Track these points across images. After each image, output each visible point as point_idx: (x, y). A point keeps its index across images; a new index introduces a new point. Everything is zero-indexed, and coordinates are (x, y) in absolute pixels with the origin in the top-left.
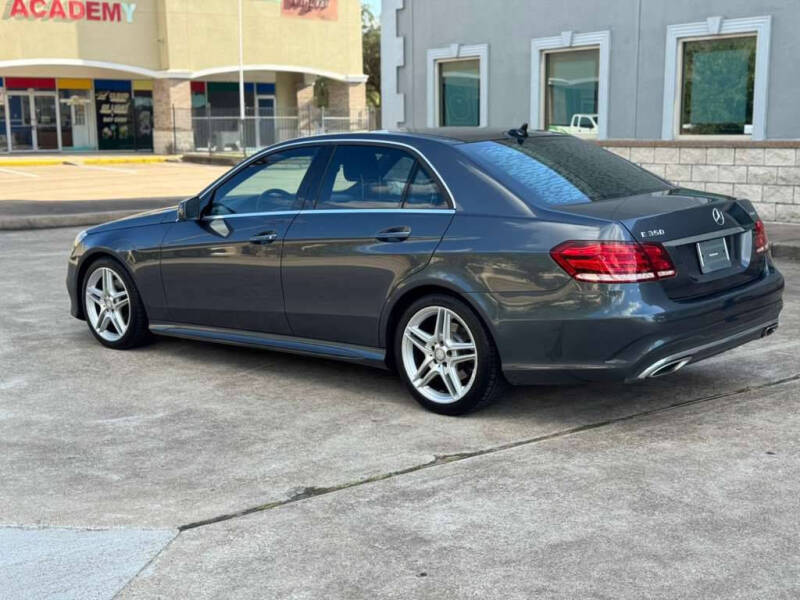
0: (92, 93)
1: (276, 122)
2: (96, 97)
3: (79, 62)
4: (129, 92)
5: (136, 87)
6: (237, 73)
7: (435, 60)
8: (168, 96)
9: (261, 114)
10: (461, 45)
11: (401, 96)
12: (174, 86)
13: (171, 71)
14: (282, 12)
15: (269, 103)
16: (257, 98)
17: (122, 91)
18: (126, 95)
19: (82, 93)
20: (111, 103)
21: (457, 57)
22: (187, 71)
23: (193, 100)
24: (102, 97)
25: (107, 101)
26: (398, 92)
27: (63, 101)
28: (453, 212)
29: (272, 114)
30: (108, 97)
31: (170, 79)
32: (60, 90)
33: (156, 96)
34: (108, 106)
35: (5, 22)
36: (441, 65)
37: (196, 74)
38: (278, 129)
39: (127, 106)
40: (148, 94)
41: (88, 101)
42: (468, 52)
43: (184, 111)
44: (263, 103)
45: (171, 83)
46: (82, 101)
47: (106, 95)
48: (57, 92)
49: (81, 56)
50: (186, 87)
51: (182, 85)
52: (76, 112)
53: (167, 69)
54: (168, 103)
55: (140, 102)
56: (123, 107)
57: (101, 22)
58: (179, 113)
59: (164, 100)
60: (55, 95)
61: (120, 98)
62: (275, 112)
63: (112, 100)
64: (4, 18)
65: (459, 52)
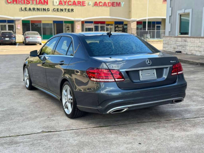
0: (114, 25)
1: (161, 32)
2: (115, 26)
3: (110, 17)
4: (123, 24)
5: (125, 23)
6: (146, 19)
7: (179, 14)
8: (131, 25)
9: (157, 30)
10: (185, 9)
11: (170, 24)
12: (132, 23)
13: (132, 19)
14: (163, 3)
15: (159, 27)
16: (156, 25)
17: (121, 24)
18: (122, 25)
19: (112, 25)
20: (118, 27)
21: (184, 13)
22: (136, 19)
23: (137, 26)
24: (116, 26)
25: (117, 27)
26: (170, 23)
27: (107, 27)
28: (73, 57)
29: (160, 30)
30: (118, 26)
31: (131, 21)
32: (106, 24)
33: (128, 25)
34: (117, 28)
35: (93, 8)
36: (180, 15)
37: (138, 20)
38: (161, 33)
39: (122, 28)
40: (126, 25)
41: (113, 27)
42: (187, 11)
43: (134, 29)
44: (157, 27)
45: (132, 22)
46: (111, 27)
47: (117, 25)
48: (106, 25)
49: (110, 16)
50: (135, 23)
51: (134, 22)
52: (110, 29)
53: (131, 18)
54: (130, 27)
55: (125, 27)
56: (121, 28)
57: (116, 7)
58: (133, 30)
59: (130, 26)
60: (105, 25)
61: (121, 26)
62: (161, 29)
63: (119, 26)
64: (93, 7)
65: (184, 11)
